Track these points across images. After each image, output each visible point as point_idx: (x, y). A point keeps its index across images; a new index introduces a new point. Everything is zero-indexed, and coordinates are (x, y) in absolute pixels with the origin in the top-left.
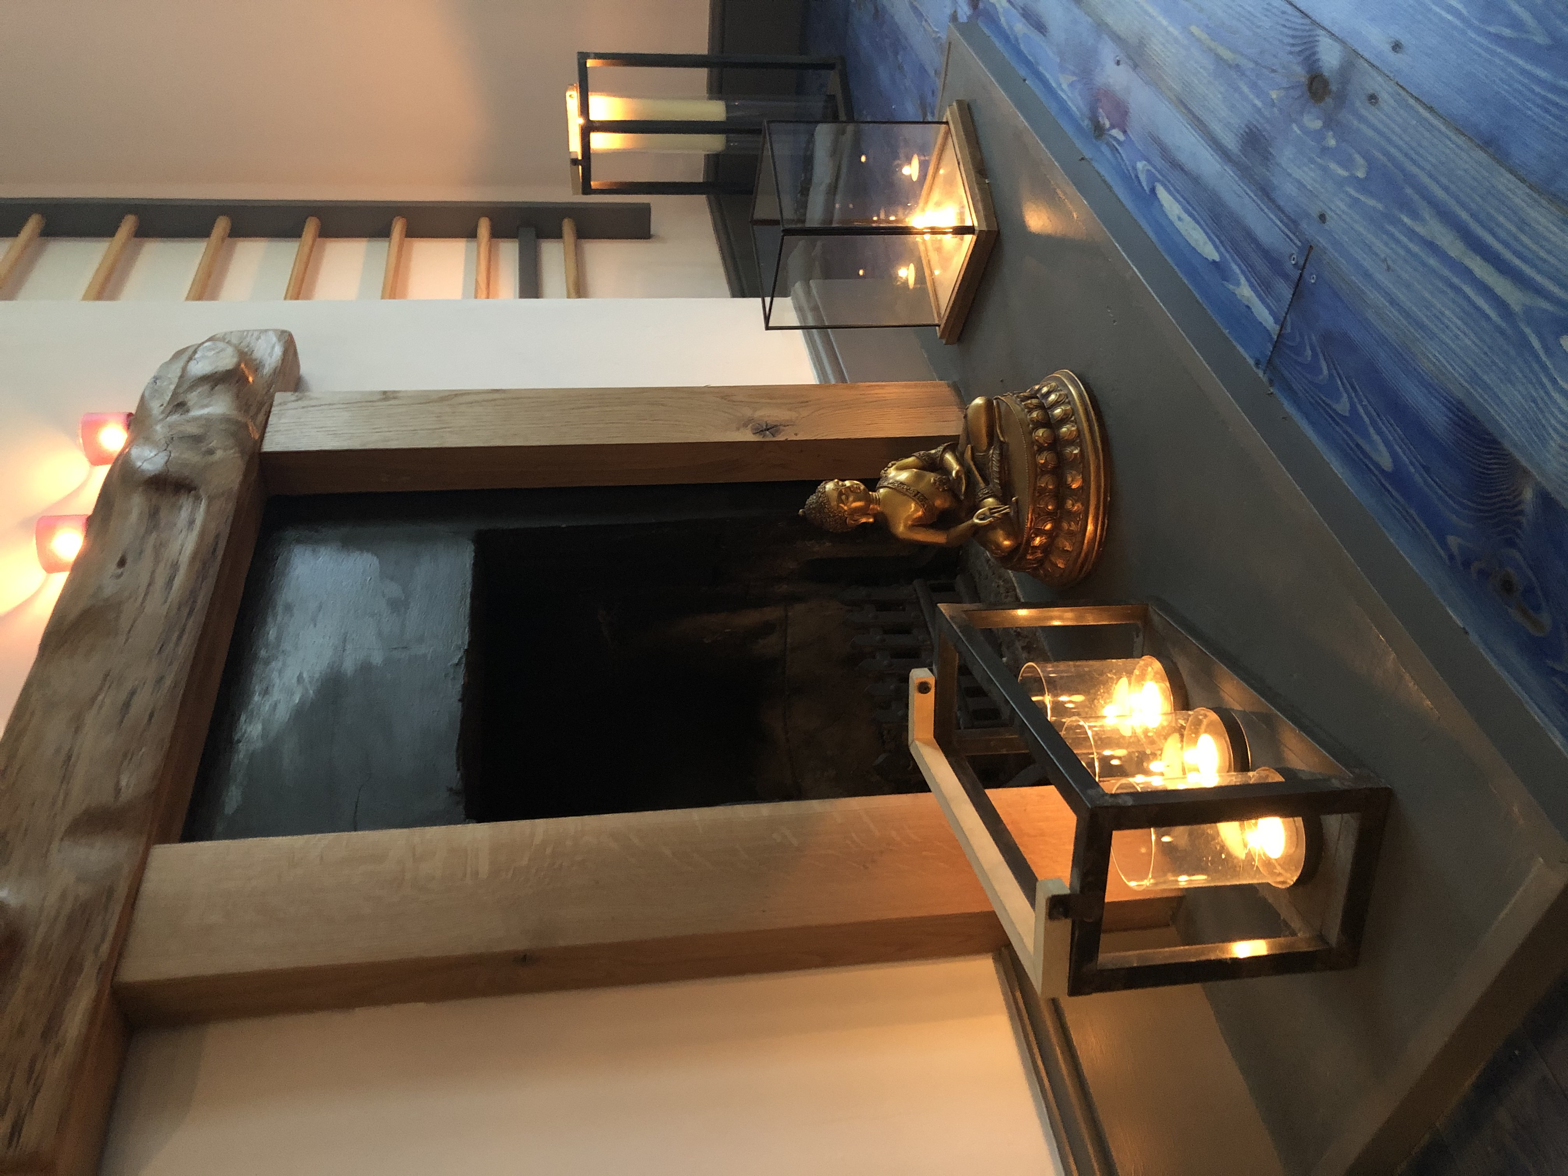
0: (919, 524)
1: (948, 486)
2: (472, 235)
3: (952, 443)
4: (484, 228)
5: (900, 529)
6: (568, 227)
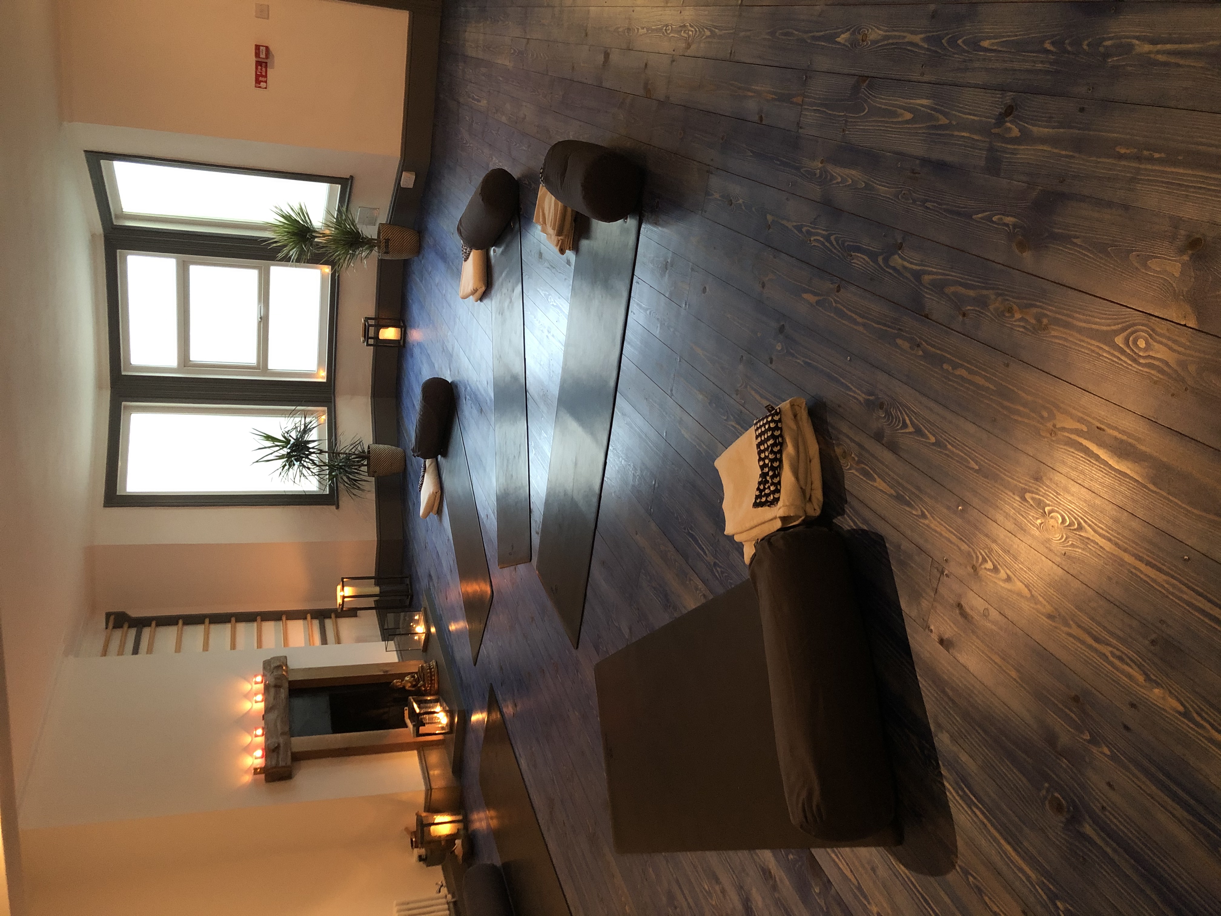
0: (410, 687)
1: (415, 680)
2: (305, 618)
3: (416, 673)
4: (309, 616)
5: (407, 688)
6: (333, 616)
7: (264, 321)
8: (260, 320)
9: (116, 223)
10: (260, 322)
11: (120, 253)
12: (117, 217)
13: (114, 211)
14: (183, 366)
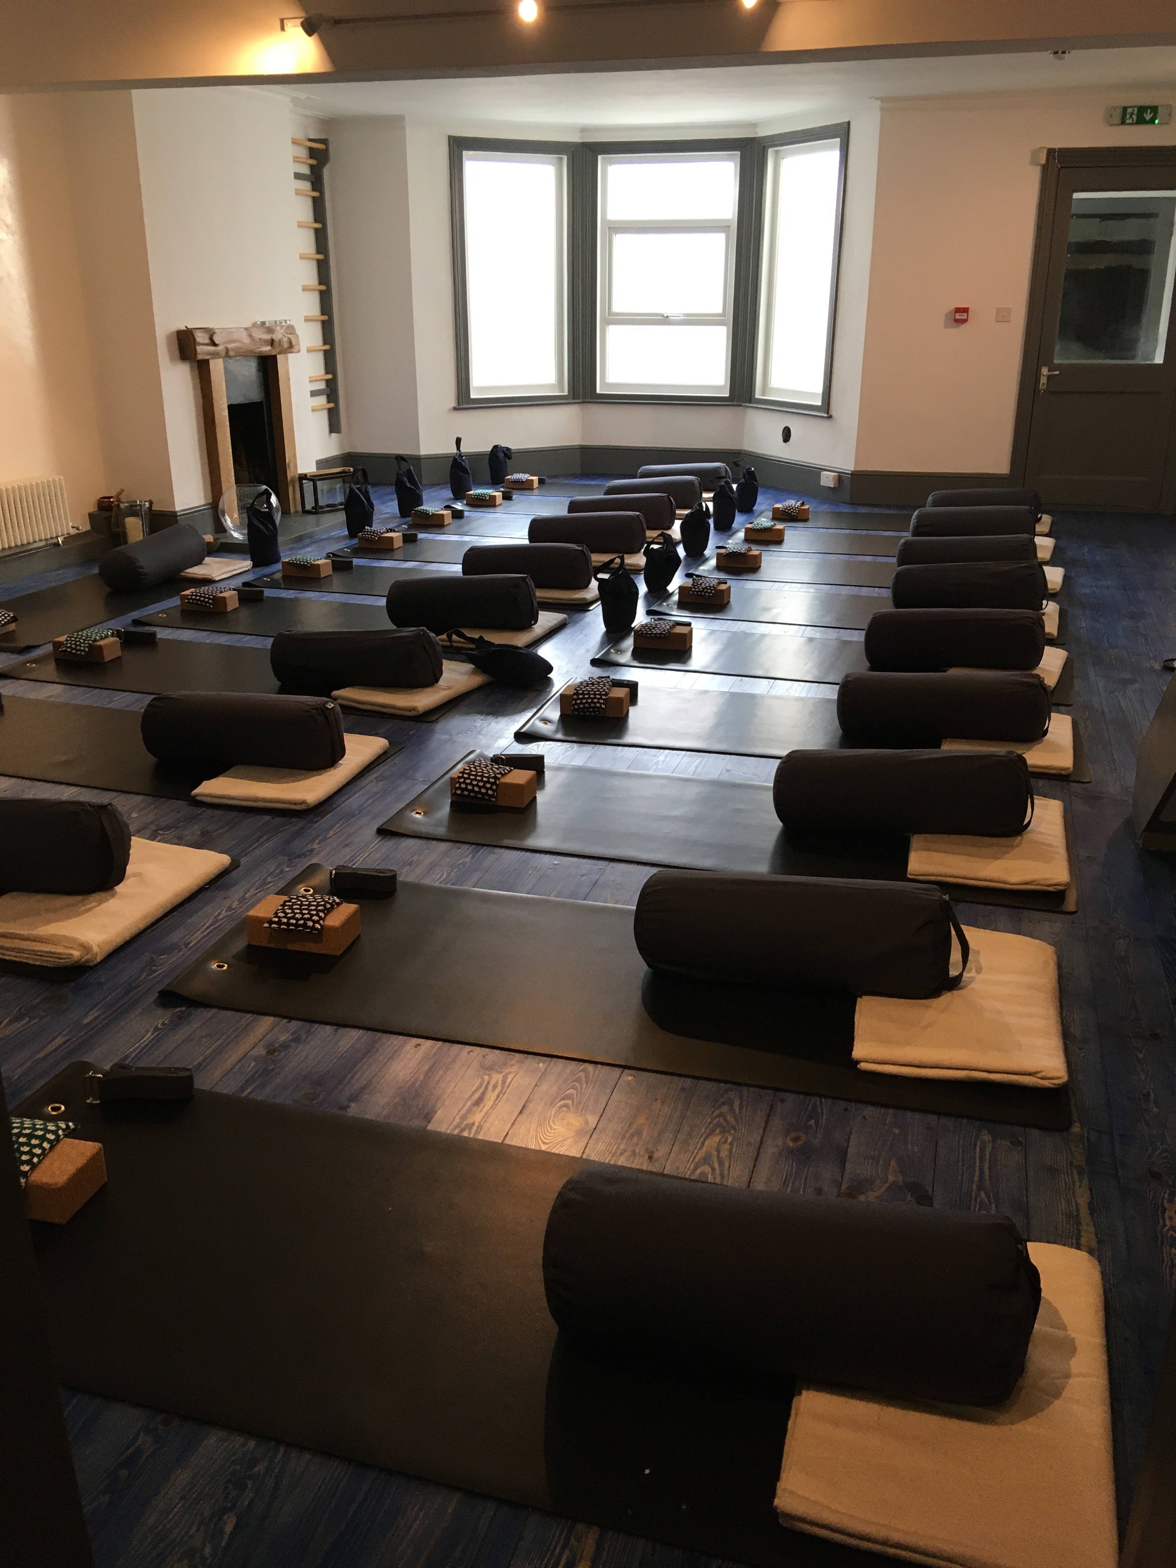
2: (327, 373)
4: (329, 376)
6: (331, 405)
7: (664, 320)
8: (665, 315)
9: (771, 152)
10: (663, 316)
11: (737, 154)
12: (777, 152)
13: (783, 150)
14: (610, 226)
